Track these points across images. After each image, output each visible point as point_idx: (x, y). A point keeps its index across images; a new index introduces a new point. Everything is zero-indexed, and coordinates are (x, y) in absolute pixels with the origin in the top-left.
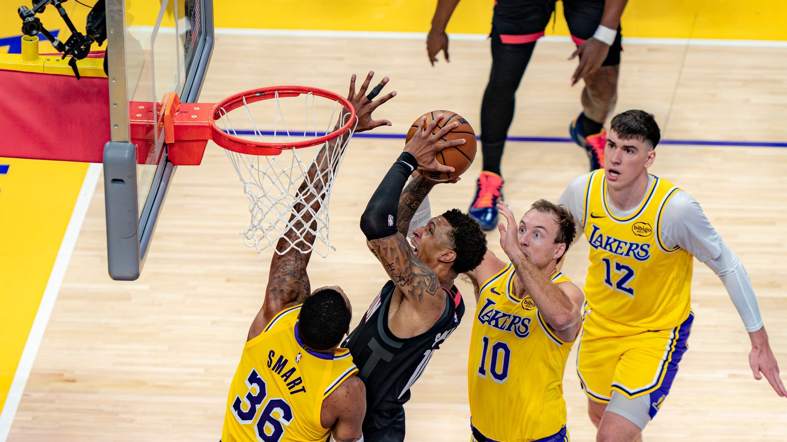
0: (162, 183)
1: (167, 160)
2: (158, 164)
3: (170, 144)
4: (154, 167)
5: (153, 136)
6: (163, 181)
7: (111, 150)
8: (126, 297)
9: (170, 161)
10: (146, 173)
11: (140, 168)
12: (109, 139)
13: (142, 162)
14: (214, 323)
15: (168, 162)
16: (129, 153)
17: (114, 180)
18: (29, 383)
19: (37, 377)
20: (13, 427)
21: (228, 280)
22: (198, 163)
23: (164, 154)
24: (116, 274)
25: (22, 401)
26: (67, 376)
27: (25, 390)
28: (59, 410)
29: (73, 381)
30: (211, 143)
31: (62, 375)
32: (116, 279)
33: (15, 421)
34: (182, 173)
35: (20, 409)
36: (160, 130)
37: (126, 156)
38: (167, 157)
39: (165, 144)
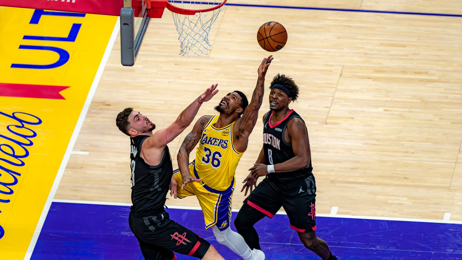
0: (145, 25)
1: (147, 16)
2: (143, 17)
3: (149, 9)
4: (142, 18)
5: (142, 6)
6: (145, 24)
7: (123, 11)
8: (133, 71)
9: (149, 16)
10: (138, 21)
11: (136, 19)
12: (123, 7)
13: (137, 16)
14: (169, 82)
15: (148, 17)
16: (131, 13)
17: (124, 24)
18: (91, 106)
19: (94, 103)
20: (83, 124)
21: (176, 64)
22: (161, 17)
23: (146, 13)
24: (124, 63)
25: (88, 113)
26: (107, 103)
27: (89, 109)
28: (103, 117)
29: (109, 105)
30: (166, 10)
31: (104, 103)
32: (124, 65)
33: (84, 122)
34: (153, 21)
35: (86, 117)
36: (145, 3)
37: (130, 14)
38: (147, 14)
39: (147, 9)
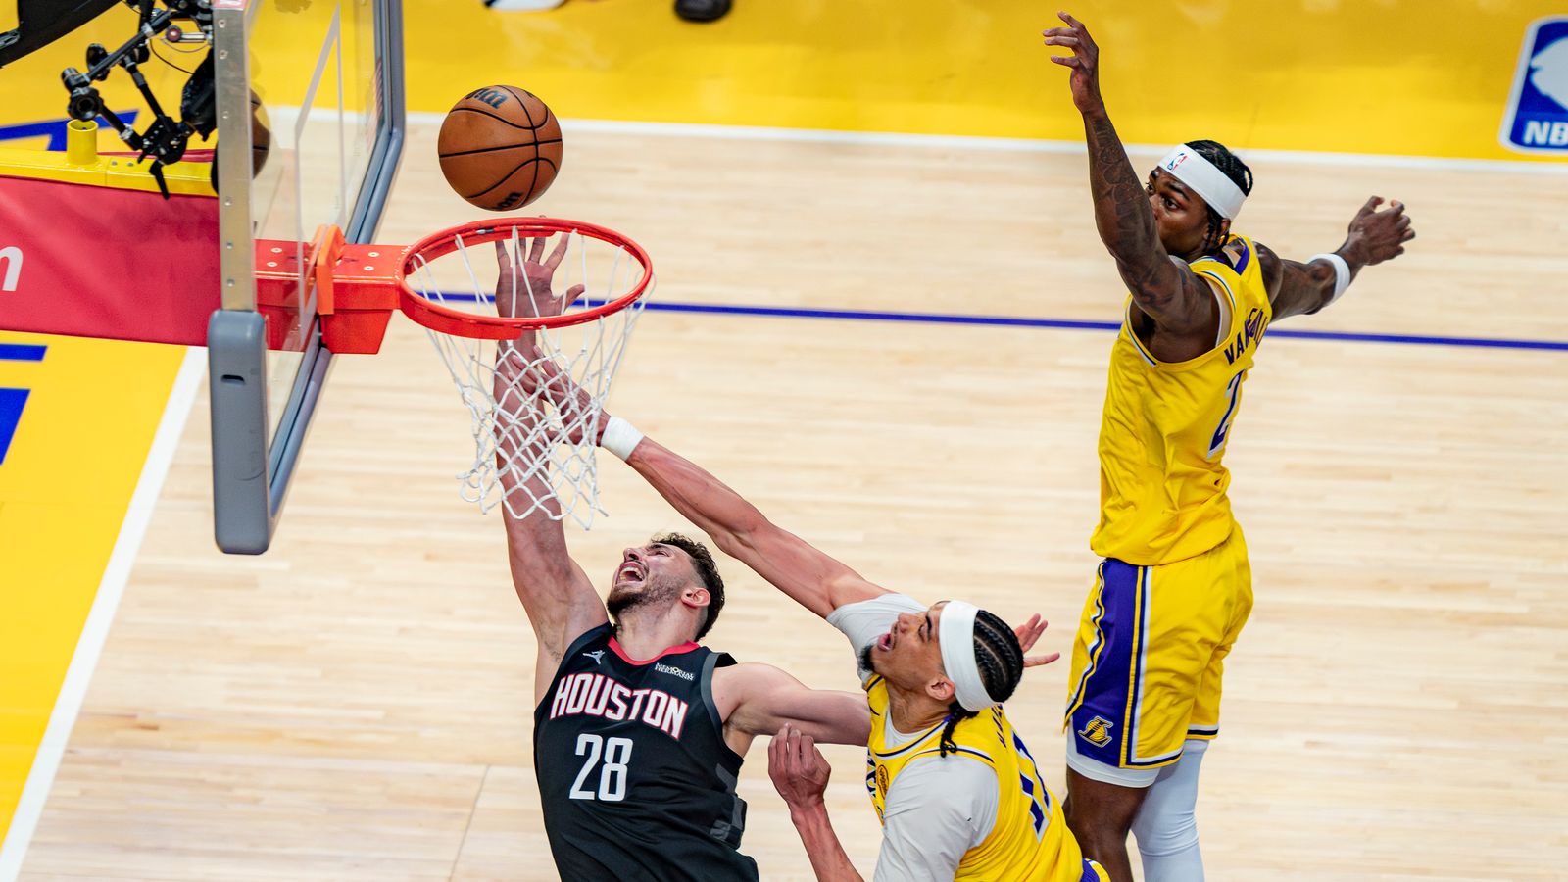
0: (312, 383)
1: (321, 344)
2: (304, 350)
3: (326, 315)
4: (300, 354)
5: (296, 301)
6: (313, 377)
7: (221, 325)
8: (249, 583)
9: (325, 346)
10: (282, 367)
11: (273, 358)
12: (218, 304)
13: (277, 345)
14: (403, 631)
15: (323, 349)
16: (253, 331)
17: (227, 378)
18: (76, 731)
19: (88, 718)
20: (47, 807)
21: (429, 557)
22: (376, 351)
23: (317, 334)
24: (229, 542)
25: (64, 761)
26: (142, 719)
27: (70, 742)
28: (126, 779)
29: (155, 728)
30: (398, 316)
31: (134, 717)
32: (227, 551)
33: (50, 798)
34: (345, 367)
35: (59, 776)
36: (308, 290)
37: (249, 335)
38: (321, 339)
39: (317, 316)
